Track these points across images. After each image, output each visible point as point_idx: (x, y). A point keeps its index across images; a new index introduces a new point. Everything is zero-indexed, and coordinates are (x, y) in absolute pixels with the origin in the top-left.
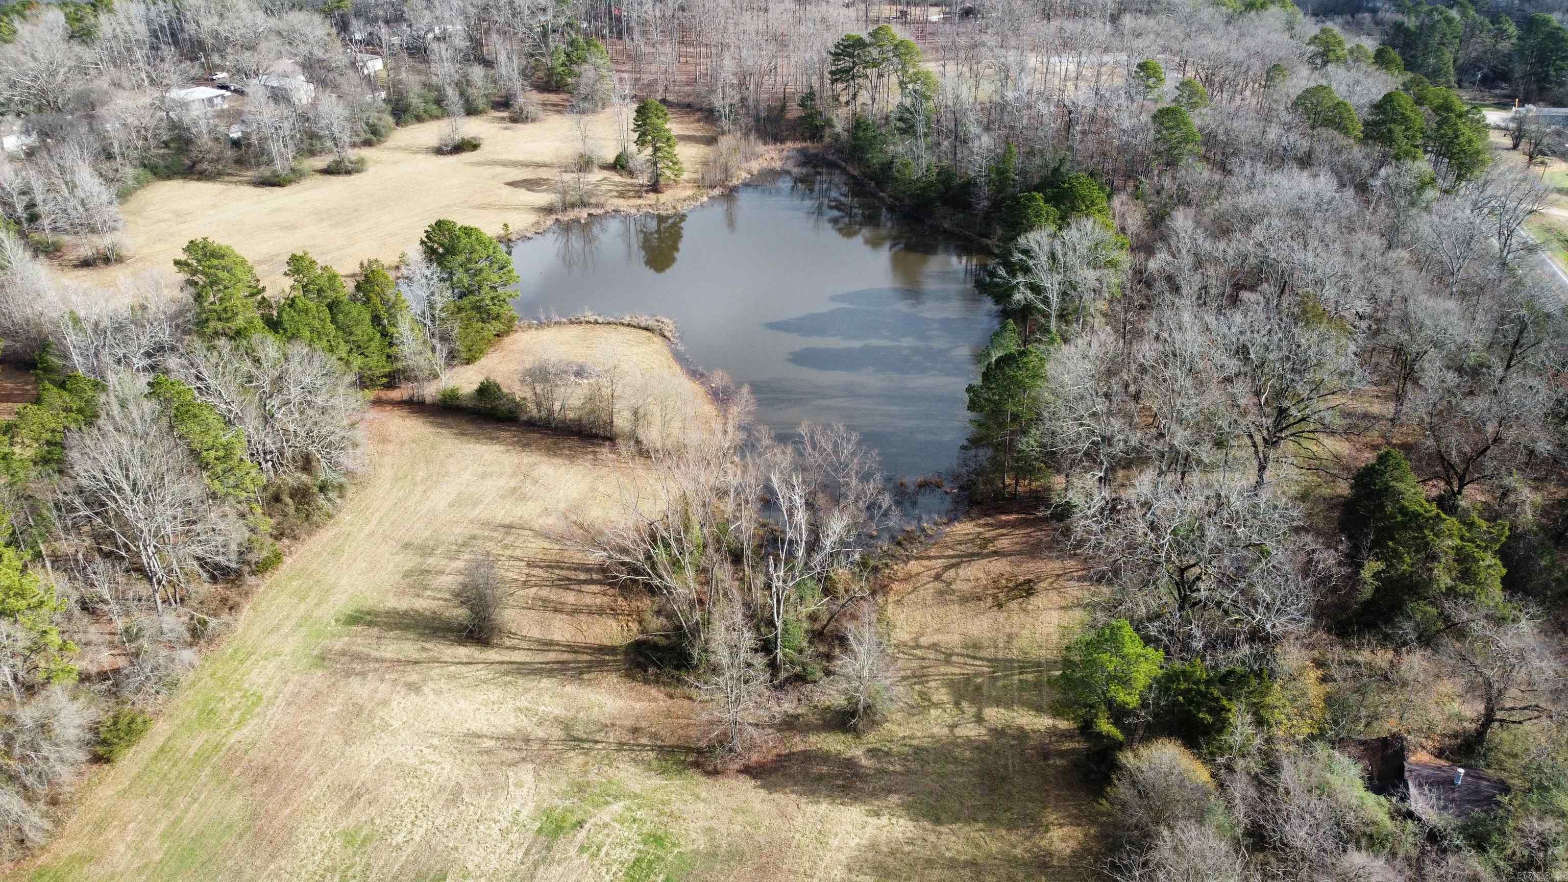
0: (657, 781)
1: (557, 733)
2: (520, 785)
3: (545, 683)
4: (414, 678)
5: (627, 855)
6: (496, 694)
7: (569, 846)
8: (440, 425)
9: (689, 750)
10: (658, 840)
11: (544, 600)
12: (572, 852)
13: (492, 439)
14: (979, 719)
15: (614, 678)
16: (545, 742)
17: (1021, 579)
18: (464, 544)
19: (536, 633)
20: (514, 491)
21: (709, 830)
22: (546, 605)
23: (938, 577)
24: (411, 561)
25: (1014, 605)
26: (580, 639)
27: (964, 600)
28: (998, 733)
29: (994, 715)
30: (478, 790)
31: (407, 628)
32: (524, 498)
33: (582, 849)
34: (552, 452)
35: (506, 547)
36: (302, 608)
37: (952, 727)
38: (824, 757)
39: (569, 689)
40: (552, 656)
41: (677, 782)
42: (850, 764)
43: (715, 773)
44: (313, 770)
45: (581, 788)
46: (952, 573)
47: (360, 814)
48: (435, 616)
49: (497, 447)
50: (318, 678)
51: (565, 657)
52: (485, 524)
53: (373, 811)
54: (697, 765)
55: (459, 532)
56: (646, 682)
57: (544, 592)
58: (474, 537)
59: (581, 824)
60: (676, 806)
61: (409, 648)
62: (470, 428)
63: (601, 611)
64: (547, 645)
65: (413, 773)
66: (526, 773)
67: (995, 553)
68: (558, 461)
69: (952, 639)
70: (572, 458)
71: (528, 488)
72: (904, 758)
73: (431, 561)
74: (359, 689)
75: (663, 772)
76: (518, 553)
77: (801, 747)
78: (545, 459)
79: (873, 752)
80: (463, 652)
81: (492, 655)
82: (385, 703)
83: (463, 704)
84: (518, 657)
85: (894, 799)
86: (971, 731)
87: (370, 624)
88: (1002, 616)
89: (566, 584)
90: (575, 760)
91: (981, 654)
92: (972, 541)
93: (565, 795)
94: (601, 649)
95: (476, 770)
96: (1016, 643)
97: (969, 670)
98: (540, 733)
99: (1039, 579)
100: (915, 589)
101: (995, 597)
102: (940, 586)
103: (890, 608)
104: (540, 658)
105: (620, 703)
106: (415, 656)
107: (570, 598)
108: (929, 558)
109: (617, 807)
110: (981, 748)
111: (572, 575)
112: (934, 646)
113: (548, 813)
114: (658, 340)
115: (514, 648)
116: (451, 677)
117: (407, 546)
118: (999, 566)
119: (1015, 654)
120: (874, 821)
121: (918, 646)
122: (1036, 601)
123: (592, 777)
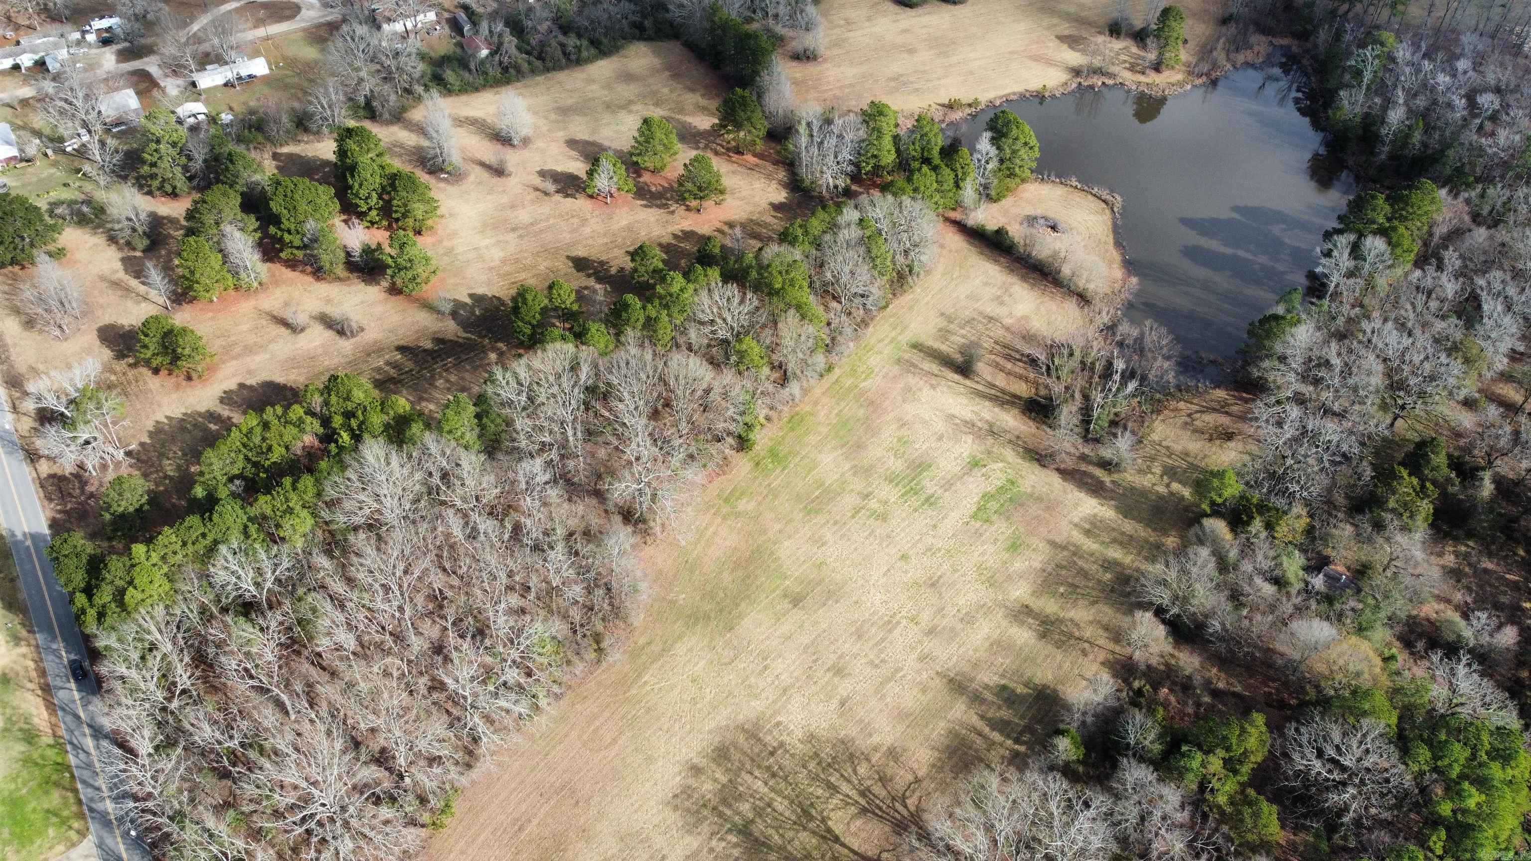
0: (1019, 461)
1: (986, 427)
2: (966, 442)
3: (987, 403)
4: (934, 382)
5: (999, 484)
6: (965, 401)
7: (978, 472)
8: (971, 244)
9: (1037, 453)
10: (1013, 483)
11: (997, 363)
12: (979, 475)
13: (996, 261)
14: (1168, 486)
15: (1016, 411)
16: (980, 429)
17: (1230, 430)
18: (968, 322)
19: (989, 378)
20: (998, 297)
21: (1033, 487)
22: (997, 365)
23: (1189, 415)
24: (942, 323)
25: (1218, 442)
26: (1007, 388)
27: (1195, 431)
28: (1172, 494)
29: (1176, 486)
30: (949, 438)
31: (935, 357)
32: (1002, 303)
33: (983, 475)
34: (1024, 278)
35: (987, 329)
36: (894, 334)
37: (1154, 485)
38: (1092, 476)
39: (997, 410)
40: (993, 392)
41: (1027, 464)
42: (1102, 483)
43: (1044, 466)
44: (890, 409)
45: (989, 453)
46: (1198, 415)
47: (904, 432)
48: (948, 356)
49: (997, 267)
50: (896, 370)
51: (999, 394)
52: (981, 313)
53: (909, 432)
54: (1038, 460)
55: (967, 314)
56: (1030, 418)
57: (998, 359)
58: (974, 319)
59: (985, 466)
60: (1023, 473)
61: (935, 368)
62: (987, 251)
63: (1021, 377)
64: (992, 386)
65: (926, 422)
66: (969, 439)
67: (1227, 413)
68: (1025, 285)
69: (1177, 447)
70: (1033, 286)
71: (1006, 298)
72: (1125, 489)
73: (952, 326)
74: (912, 380)
75: (1023, 458)
76: (992, 334)
77: (1084, 469)
78: (1019, 282)
79: (1113, 482)
80: (957, 377)
81: (968, 382)
82: (920, 390)
83: (951, 400)
84: (980, 387)
85: (1113, 502)
86: (1161, 489)
87: (920, 351)
88: (1208, 445)
89: (1009, 358)
90: (990, 440)
91: (1189, 459)
92: (1219, 402)
93: (982, 453)
94: (1015, 396)
95: (950, 431)
96: (1206, 460)
97: (1177, 464)
98: (980, 424)
99: (1240, 434)
100: (1175, 417)
101: (1211, 435)
102: (1188, 420)
103: (1157, 423)
104: (988, 391)
105: (1016, 424)
106: (936, 372)
107: (1009, 366)
108: (1192, 403)
109: (1001, 465)
110: (1161, 497)
111: (1013, 354)
112: (1168, 448)
113: (974, 457)
114: (1108, 212)
115: (978, 382)
116: (949, 387)
117: (942, 314)
118: (1224, 420)
119: (1203, 464)
120: (1099, 507)
121: (1160, 445)
122: (1232, 444)
123: (995, 450)
